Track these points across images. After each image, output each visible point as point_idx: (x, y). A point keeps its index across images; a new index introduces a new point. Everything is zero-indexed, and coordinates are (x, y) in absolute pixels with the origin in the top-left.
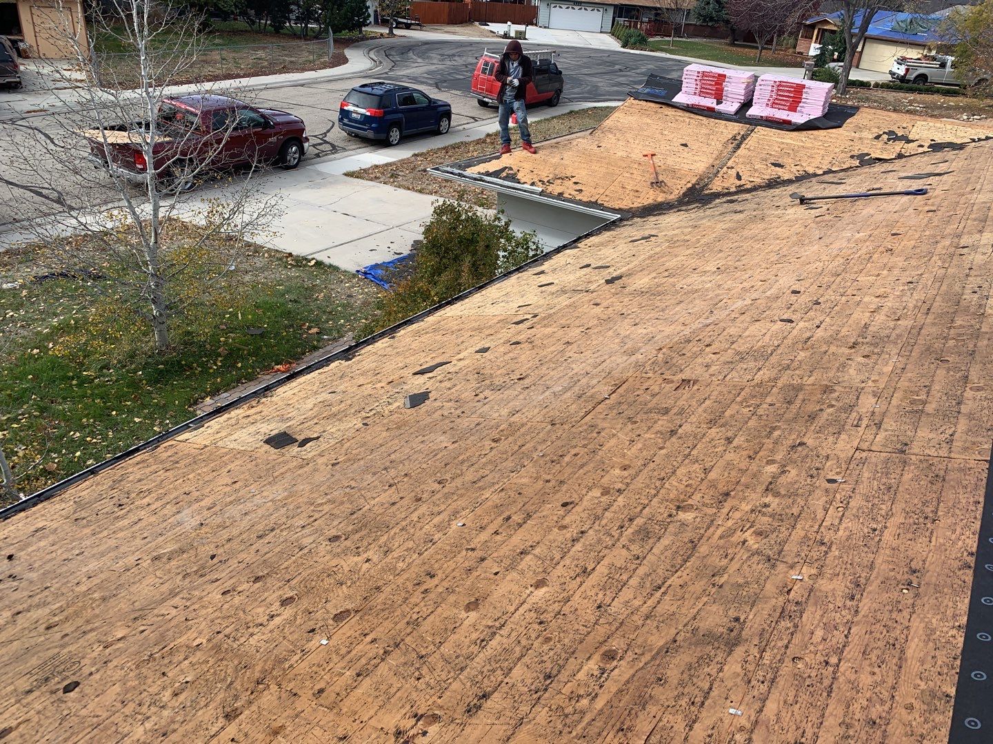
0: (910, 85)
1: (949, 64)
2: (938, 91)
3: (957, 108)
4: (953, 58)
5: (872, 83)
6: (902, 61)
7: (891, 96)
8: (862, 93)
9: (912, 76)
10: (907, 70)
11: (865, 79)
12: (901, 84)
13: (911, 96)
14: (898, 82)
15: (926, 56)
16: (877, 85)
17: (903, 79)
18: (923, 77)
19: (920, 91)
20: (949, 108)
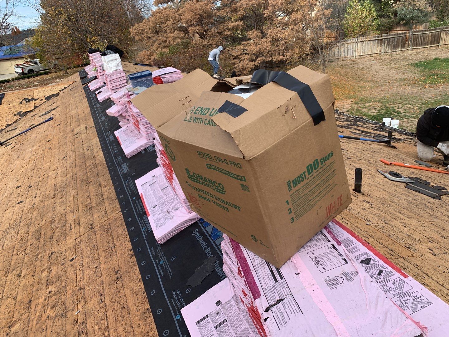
0: (28, 75)
1: (38, 62)
2: (41, 74)
3: (53, 78)
4: (38, 60)
5: (11, 79)
6: (17, 66)
7: (22, 82)
8: (8, 84)
9: (26, 71)
10: (22, 69)
11: (6, 78)
12: (23, 76)
13: (32, 79)
14: (22, 75)
15: (26, 62)
16: (13, 79)
17: (23, 73)
18: (31, 71)
19: (34, 76)
20: (49, 79)
